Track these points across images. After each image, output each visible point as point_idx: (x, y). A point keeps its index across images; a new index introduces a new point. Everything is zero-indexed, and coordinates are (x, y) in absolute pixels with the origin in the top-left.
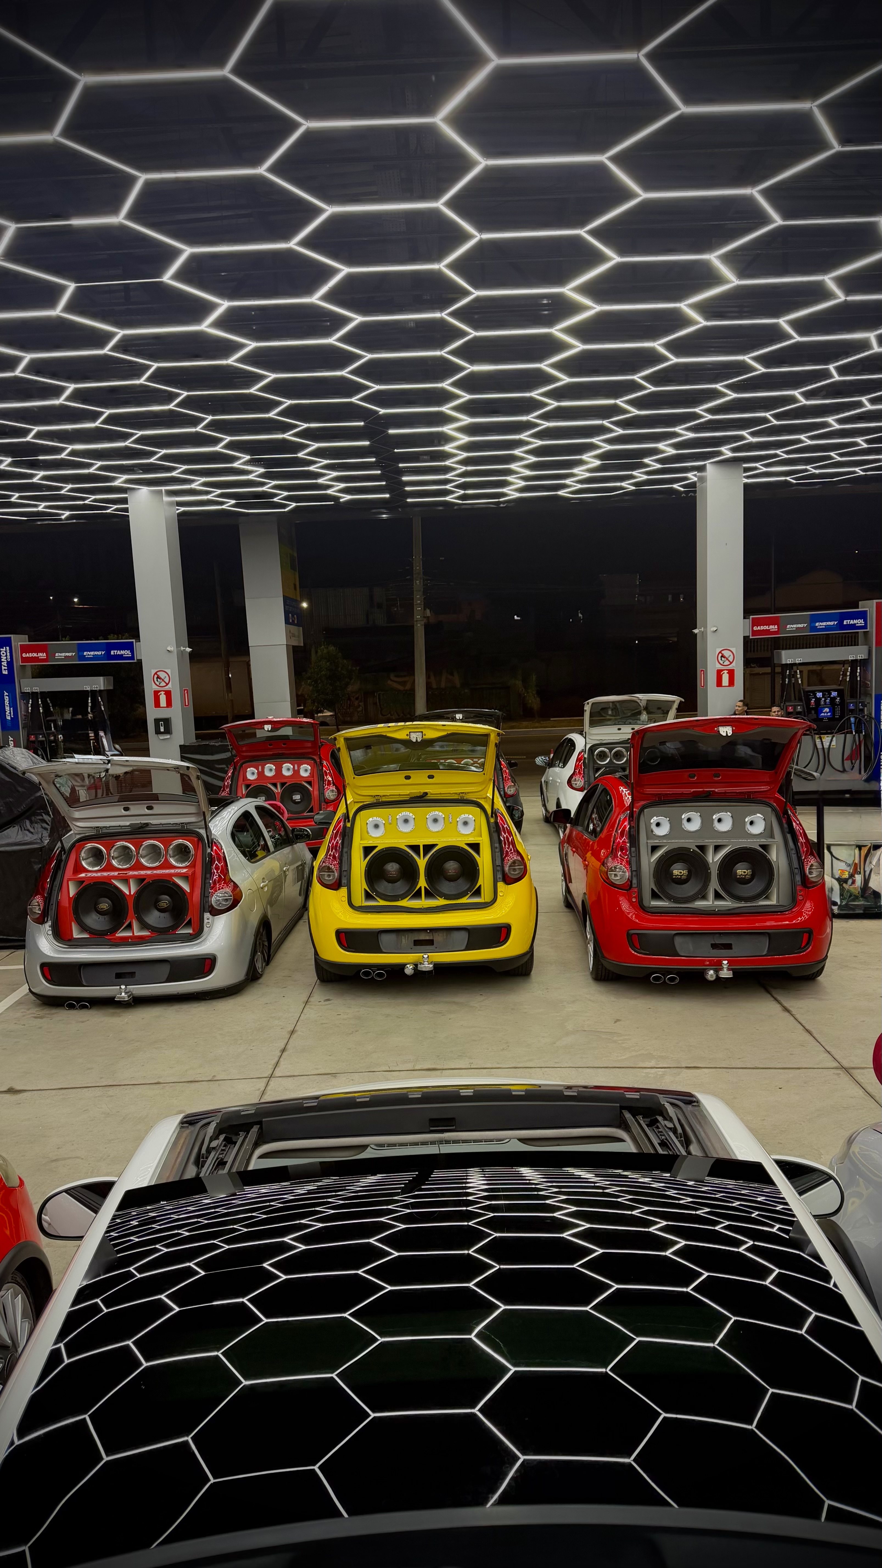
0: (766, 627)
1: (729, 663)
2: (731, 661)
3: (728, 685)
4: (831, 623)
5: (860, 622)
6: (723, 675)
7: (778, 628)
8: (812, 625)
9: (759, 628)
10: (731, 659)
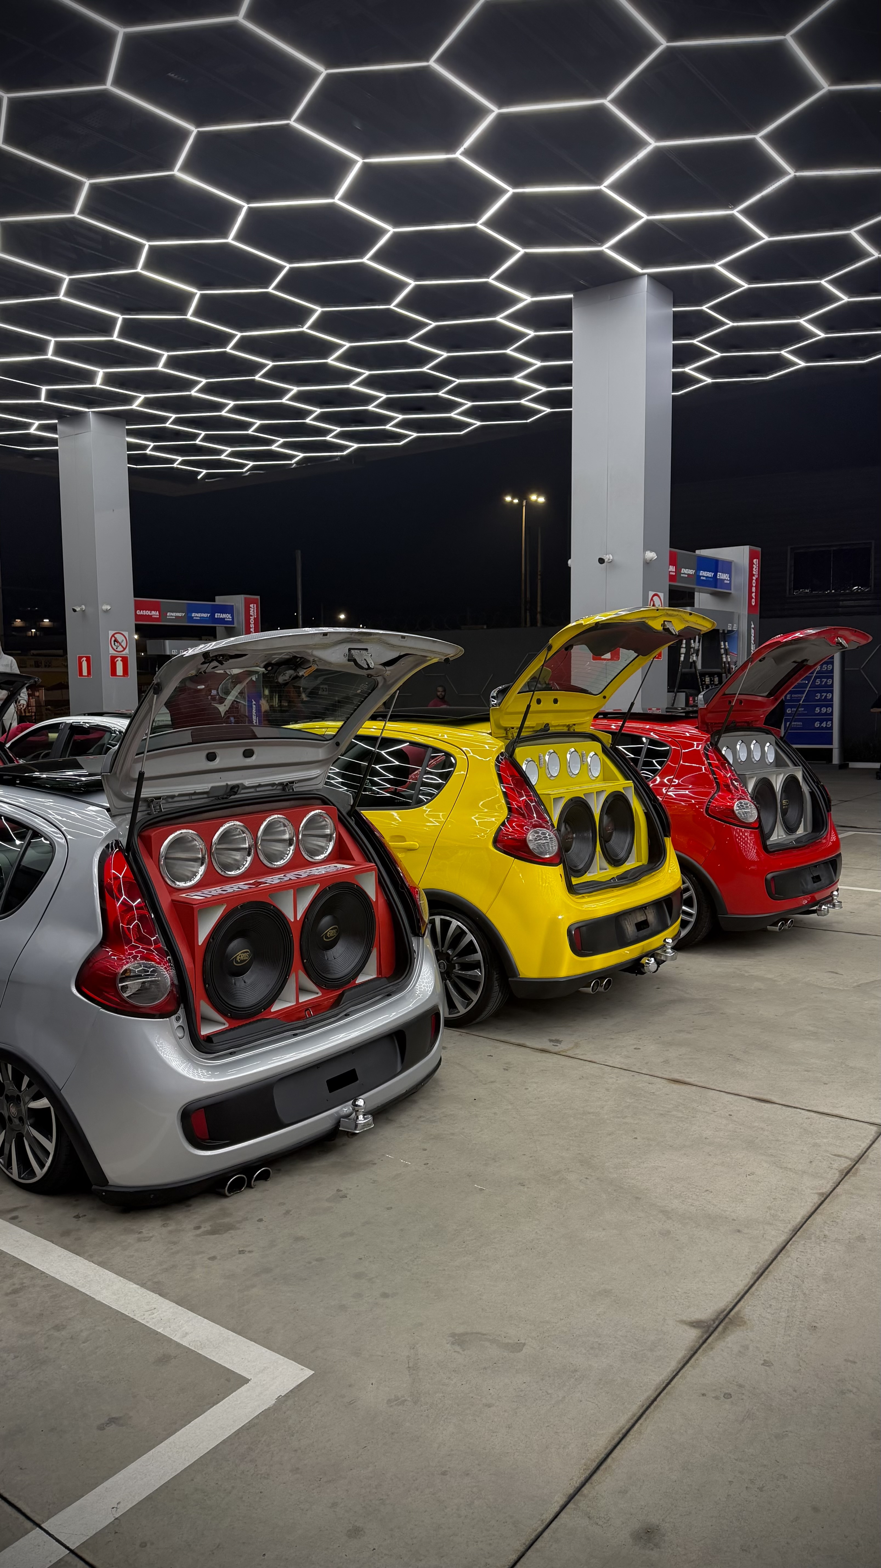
0: (148, 613)
1: (122, 649)
2: (124, 647)
3: (122, 675)
4: (205, 615)
5: (227, 617)
6: (117, 663)
7: (159, 615)
8: (189, 615)
9: (141, 613)
10: (124, 644)
